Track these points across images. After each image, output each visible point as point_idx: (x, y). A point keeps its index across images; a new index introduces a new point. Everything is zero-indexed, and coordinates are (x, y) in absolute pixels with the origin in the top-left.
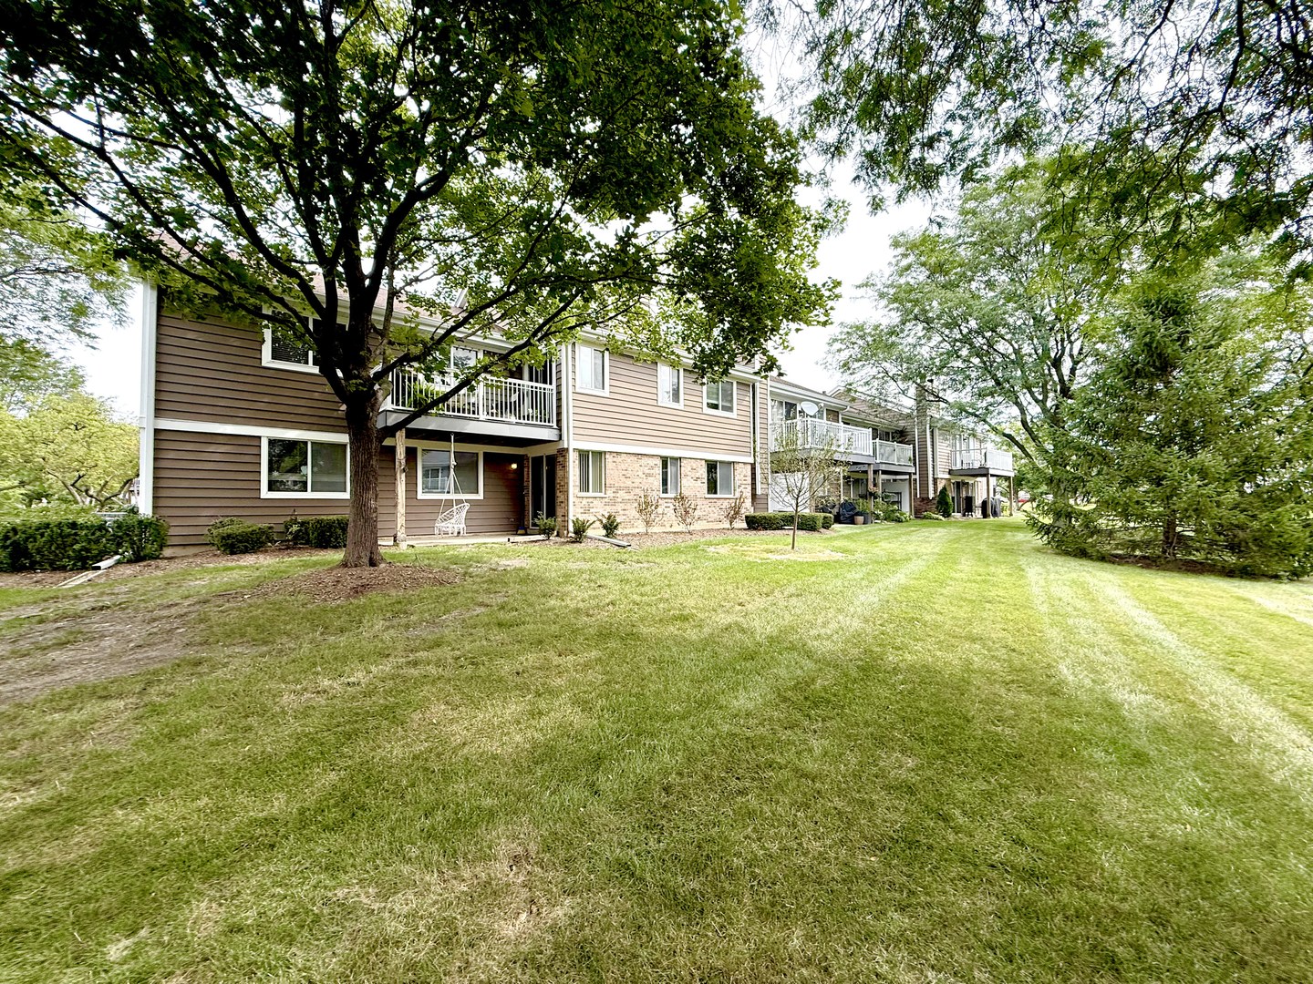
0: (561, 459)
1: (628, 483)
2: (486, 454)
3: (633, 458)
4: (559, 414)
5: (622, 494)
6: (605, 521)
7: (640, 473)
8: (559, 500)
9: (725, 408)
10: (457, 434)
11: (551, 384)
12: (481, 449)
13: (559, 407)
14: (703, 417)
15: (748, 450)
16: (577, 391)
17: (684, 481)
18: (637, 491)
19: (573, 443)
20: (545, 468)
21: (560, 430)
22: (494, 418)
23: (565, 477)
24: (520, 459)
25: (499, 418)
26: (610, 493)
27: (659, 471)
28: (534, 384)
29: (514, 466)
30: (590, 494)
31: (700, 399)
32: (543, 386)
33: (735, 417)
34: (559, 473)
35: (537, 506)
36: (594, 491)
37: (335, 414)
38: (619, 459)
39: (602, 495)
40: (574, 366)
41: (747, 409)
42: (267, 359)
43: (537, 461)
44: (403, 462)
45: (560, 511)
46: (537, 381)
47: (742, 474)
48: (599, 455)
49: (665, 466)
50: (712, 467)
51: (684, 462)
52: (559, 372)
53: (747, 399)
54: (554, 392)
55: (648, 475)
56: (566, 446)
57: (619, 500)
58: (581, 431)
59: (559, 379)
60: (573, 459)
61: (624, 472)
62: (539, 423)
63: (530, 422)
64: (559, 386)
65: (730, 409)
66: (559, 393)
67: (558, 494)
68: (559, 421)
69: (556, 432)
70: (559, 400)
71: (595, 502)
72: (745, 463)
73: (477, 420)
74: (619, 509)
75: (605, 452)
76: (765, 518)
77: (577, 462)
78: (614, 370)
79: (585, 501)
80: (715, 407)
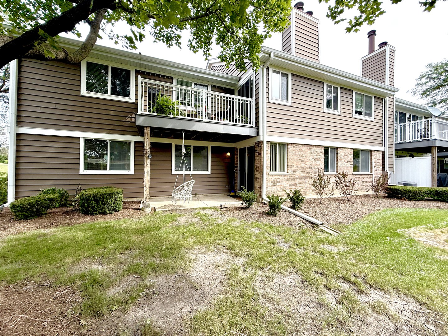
0: (258, 149)
1: (303, 165)
2: (212, 148)
3: (306, 148)
4: (257, 118)
5: (298, 172)
6: (291, 195)
7: (311, 158)
8: (256, 176)
9: (367, 114)
10: (187, 132)
11: (252, 97)
12: (209, 144)
13: (257, 113)
14: (353, 120)
15: (381, 142)
16: (270, 101)
17: (339, 163)
18: (309, 170)
19: (267, 137)
20: (247, 155)
21: (258, 129)
22: (213, 121)
23: (261, 161)
24: (232, 150)
25: (216, 121)
26: (291, 172)
27: (322, 156)
28: (241, 98)
29: (229, 154)
30: (277, 173)
31: (350, 108)
32: (246, 99)
33: (373, 120)
34: (257, 158)
35: (242, 183)
36: (280, 171)
37: (124, 124)
38: (297, 148)
39: (285, 173)
40: (268, 83)
41: (381, 115)
42: (83, 91)
43: (243, 151)
44: (149, 151)
45: (256, 185)
46: (243, 96)
47: (377, 158)
48: (284, 146)
49: (326, 153)
50: (357, 154)
51: (340, 151)
52: (257, 89)
53: (381, 108)
54: (254, 103)
55: (316, 159)
56: (261, 140)
57: (297, 176)
58: (272, 129)
59: (257, 94)
60: (266, 149)
61: (301, 158)
62: (243, 124)
63: (237, 123)
64: (257, 99)
65: (369, 115)
66: (257, 104)
67: (256, 172)
68: (257, 123)
69: (255, 130)
70: (257, 108)
71: (281, 178)
72: (378, 151)
73: (201, 122)
74: (297, 183)
75: (288, 144)
76: (410, 191)
77: (269, 151)
78: (295, 87)
79: (274, 178)
80: (360, 113)
